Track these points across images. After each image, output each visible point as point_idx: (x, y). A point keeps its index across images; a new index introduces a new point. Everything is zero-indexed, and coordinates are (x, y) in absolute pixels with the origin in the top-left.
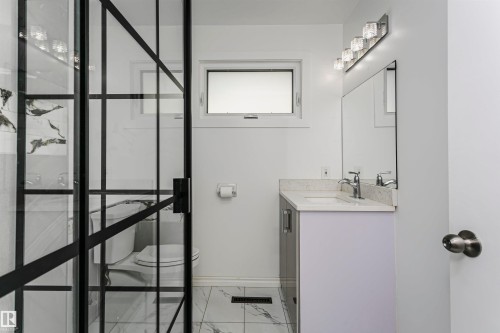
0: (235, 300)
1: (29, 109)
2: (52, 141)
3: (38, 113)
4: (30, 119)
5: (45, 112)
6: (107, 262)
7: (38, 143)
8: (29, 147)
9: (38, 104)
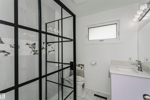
0: (95, 95)
1: (47, 45)
2: (52, 51)
3: (49, 45)
4: (48, 47)
5: (50, 45)
6: (63, 78)
7: (49, 52)
8: (48, 52)
9: (49, 44)
